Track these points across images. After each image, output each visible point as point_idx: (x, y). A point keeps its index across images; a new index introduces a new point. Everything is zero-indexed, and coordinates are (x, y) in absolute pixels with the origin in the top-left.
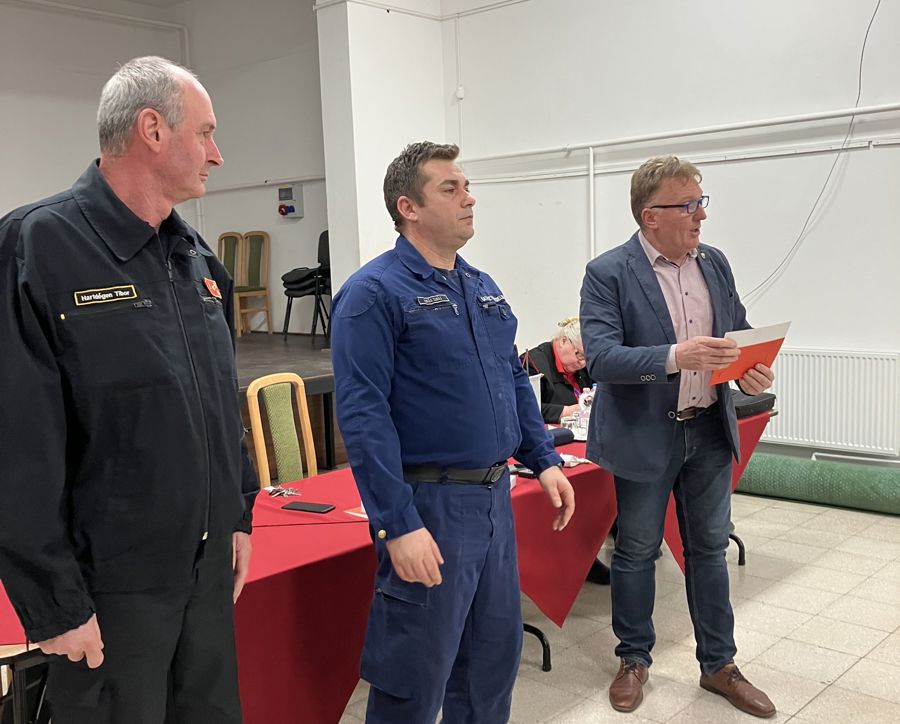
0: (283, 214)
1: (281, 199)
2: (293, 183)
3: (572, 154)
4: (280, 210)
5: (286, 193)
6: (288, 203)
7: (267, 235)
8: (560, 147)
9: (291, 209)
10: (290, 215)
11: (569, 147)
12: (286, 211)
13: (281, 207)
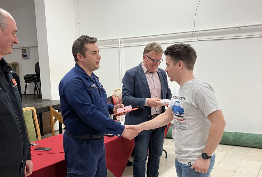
0: (23, 57)
1: (22, 52)
2: (26, 48)
3: (114, 41)
4: (22, 56)
5: (24, 51)
6: (25, 54)
7: (18, 64)
8: (111, 39)
9: (26, 56)
10: (25, 57)
11: (113, 39)
12: (24, 56)
13: (22, 55)
